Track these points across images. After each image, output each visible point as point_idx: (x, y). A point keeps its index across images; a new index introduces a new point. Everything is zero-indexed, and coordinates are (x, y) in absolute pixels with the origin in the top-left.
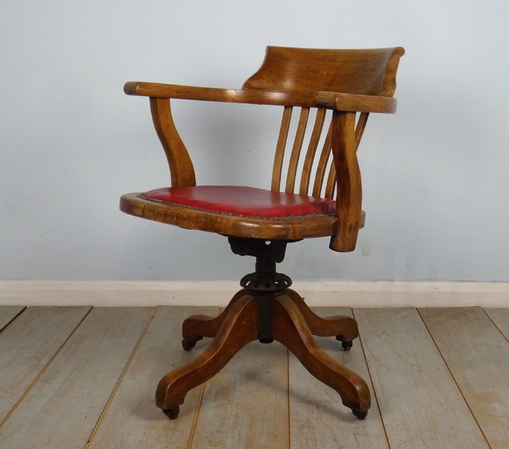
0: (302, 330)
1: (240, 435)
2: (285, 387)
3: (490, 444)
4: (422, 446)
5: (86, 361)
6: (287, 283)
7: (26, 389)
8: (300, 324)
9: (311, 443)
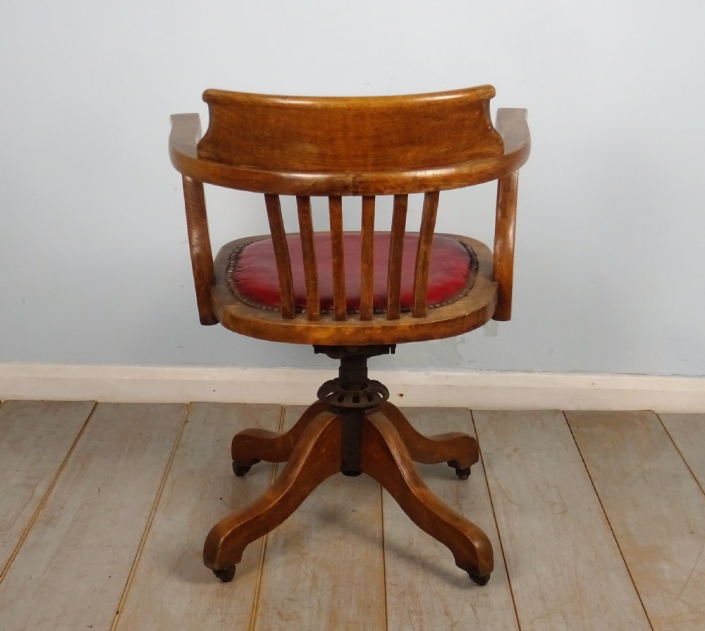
0: (402, 463)
1: (320, 605)
2: (379, 535)
3: (651, 622)
4: (562, 622)
5: (99, 491)
6: (381, 396)
7: (21, 534)
8: (400, 454)
9: (414, 617)
